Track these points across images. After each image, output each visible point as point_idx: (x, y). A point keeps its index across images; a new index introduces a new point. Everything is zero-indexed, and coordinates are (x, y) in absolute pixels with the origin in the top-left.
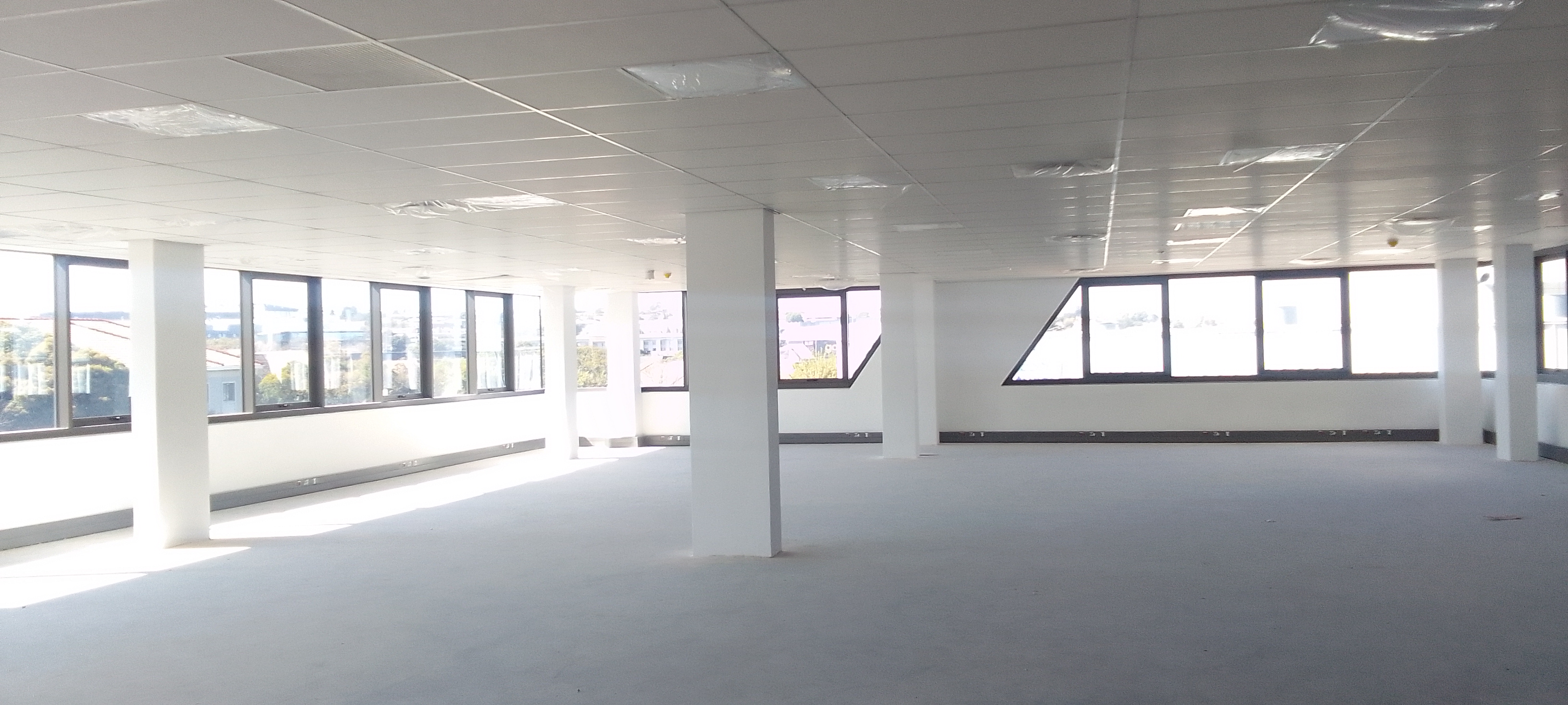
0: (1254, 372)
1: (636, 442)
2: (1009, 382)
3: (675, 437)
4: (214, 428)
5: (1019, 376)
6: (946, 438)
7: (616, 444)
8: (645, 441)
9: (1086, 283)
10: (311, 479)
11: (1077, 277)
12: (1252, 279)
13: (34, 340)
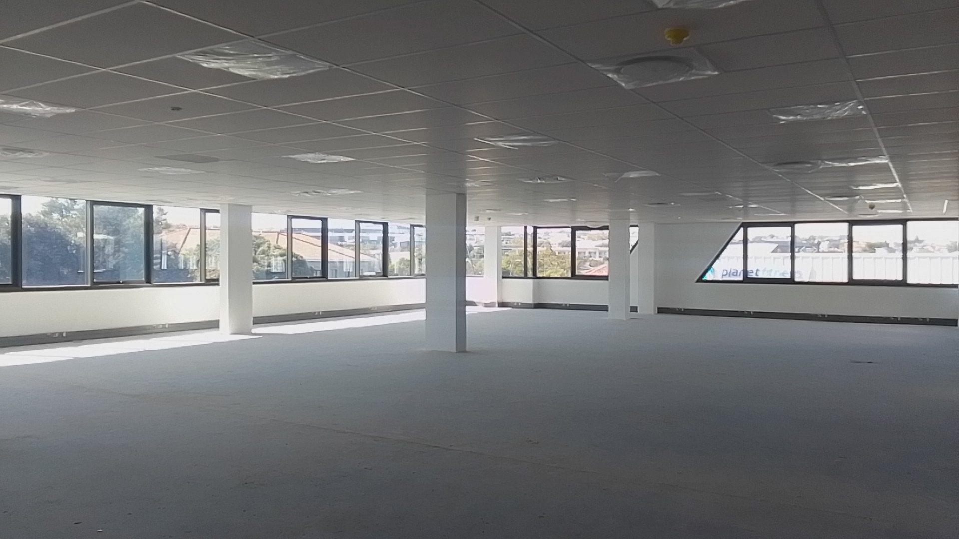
0: (846, 281)
1: (497, 305)
2: (700, 280)
3: (518, 303)
4: (254, 286)
5: (709, 277)
6: (661, 311)
7: (487, 305)
8: (502, 305)
9: (746, 225)
10: (319, 313)
11: (738, 222)
12: (846, 224)
13: (262, 243)
